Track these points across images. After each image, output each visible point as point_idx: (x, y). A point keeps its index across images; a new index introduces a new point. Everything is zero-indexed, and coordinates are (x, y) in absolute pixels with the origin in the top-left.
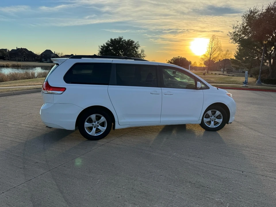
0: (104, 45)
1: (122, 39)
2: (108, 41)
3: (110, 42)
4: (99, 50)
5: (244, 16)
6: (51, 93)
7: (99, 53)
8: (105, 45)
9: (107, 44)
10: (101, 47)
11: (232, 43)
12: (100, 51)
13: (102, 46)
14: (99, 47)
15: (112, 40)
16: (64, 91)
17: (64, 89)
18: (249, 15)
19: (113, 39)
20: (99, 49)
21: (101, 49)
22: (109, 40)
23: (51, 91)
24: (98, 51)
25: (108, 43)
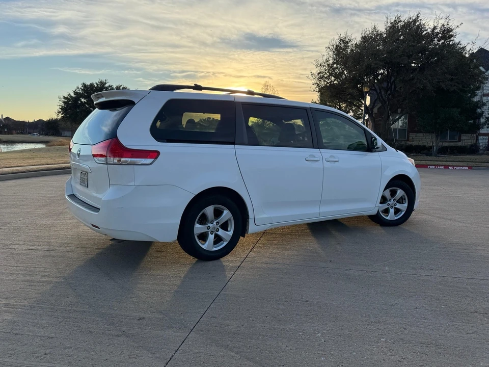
0: (69, 95)
1: (106, 83)
2: (78, 88)
3: (82, 90)
4: (59, 104)
5: (329, 48)
6: (130, 164)
7: (60, 110)
8: (72, 94)
9: (75, 93)
10: (63, 100)
11: (314, 91)
12: (62, 106)
13: (64, 97)
14: (60, 98)
15: (84, 85)
16: (156, 158)
17: (154, 154)
18: (337, 46)
19: (88, 83)
20: (61, 102)
21: (64, 102)
22: (80, 86)
23: (129, 160)
24: (58, 107)
25: (77, 91)
